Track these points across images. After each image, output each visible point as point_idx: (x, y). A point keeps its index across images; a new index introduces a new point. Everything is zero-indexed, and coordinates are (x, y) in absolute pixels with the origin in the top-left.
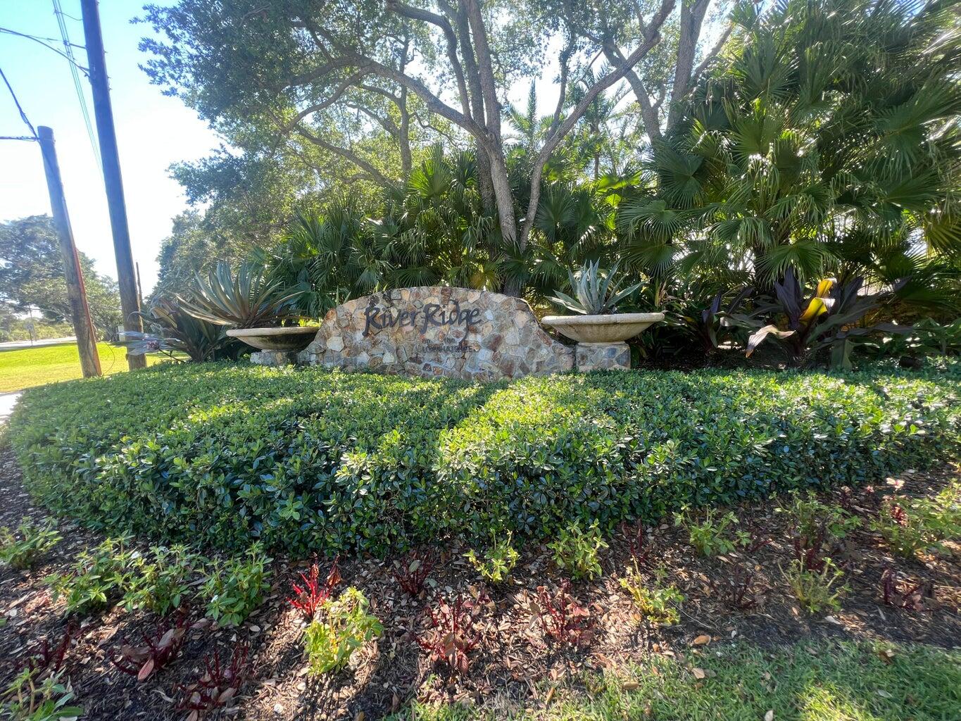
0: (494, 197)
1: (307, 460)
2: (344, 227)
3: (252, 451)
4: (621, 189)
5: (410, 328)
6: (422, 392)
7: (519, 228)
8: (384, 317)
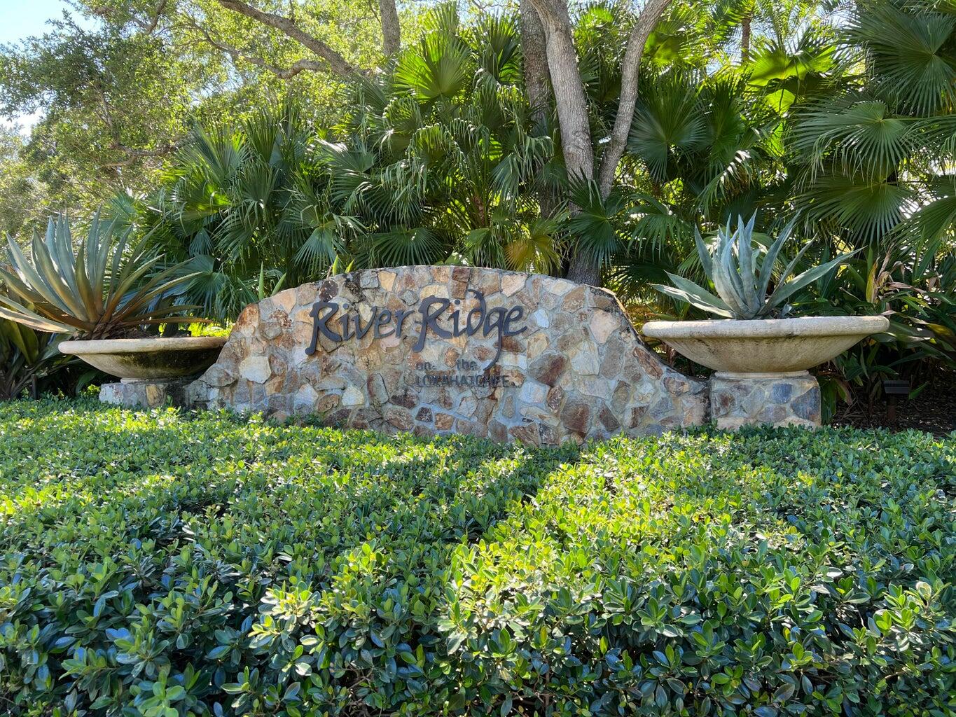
0: (551, 99)
1: (195, 602)
2: (275, 155)
3: (94, 580)
4: (795, 79)
5: (394, 341)
6: (415, 465)
7: (598, 155)
8: (346, 320)
